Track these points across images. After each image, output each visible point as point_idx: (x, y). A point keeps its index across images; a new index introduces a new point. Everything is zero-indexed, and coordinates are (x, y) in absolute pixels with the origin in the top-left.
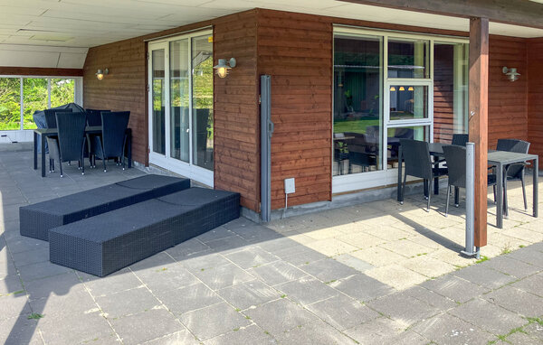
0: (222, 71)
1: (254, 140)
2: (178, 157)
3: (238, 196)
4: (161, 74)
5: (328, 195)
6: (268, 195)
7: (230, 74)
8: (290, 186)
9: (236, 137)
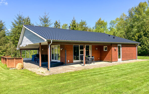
0: (61, 50)
1: (65, 56)
2: (55, 59)
3: (63, 62)
4: (53, 49)
5: (73, 62)
6: (66, 62)
7: (62, 50)
8: (68, 61)
9: (63, 56)
